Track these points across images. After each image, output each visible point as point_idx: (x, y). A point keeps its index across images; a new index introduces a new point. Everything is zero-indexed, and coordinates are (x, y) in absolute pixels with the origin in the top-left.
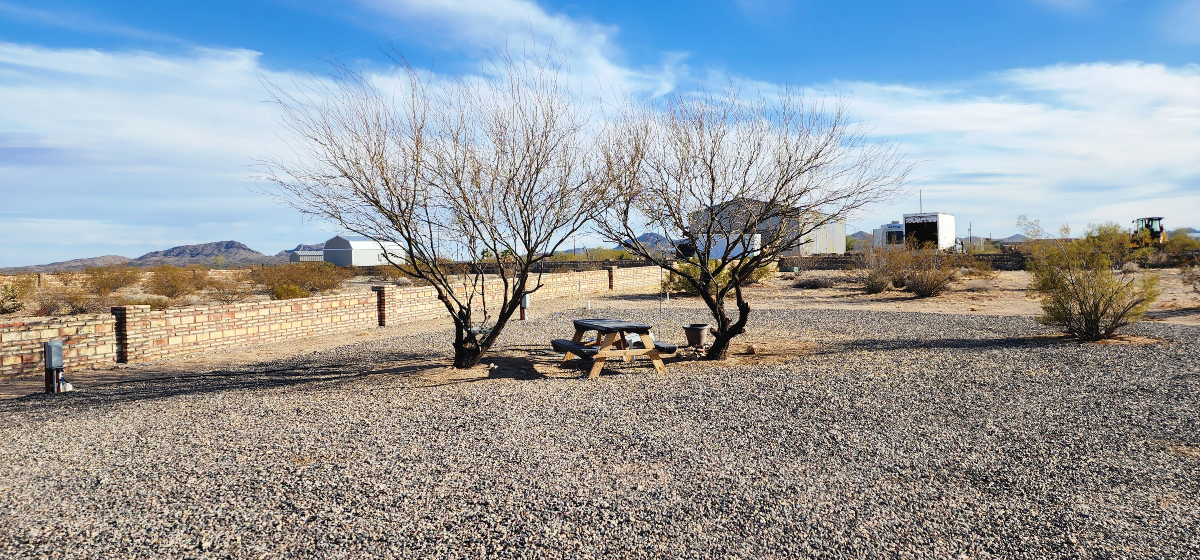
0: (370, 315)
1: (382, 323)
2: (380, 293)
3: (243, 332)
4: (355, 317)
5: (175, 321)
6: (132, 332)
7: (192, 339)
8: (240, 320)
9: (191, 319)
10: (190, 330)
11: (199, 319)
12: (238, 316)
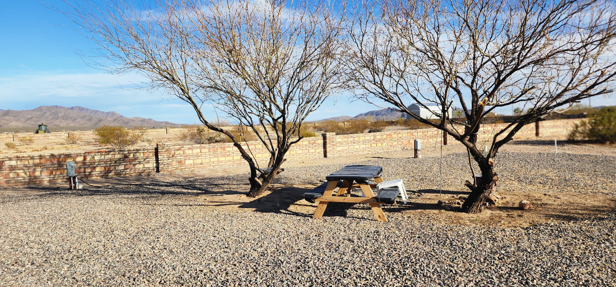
0: (317, 151)
1: (325, 156)
2: (324, 137)
3: (231, 158)
4: (307, 151)
5: (189, 152)
6: (162, 157)
7: (199, 161)
8: (229, 152)
9: (198, 151)
10: (197, 156)
11: (202, 150)
12: (227, 149)
